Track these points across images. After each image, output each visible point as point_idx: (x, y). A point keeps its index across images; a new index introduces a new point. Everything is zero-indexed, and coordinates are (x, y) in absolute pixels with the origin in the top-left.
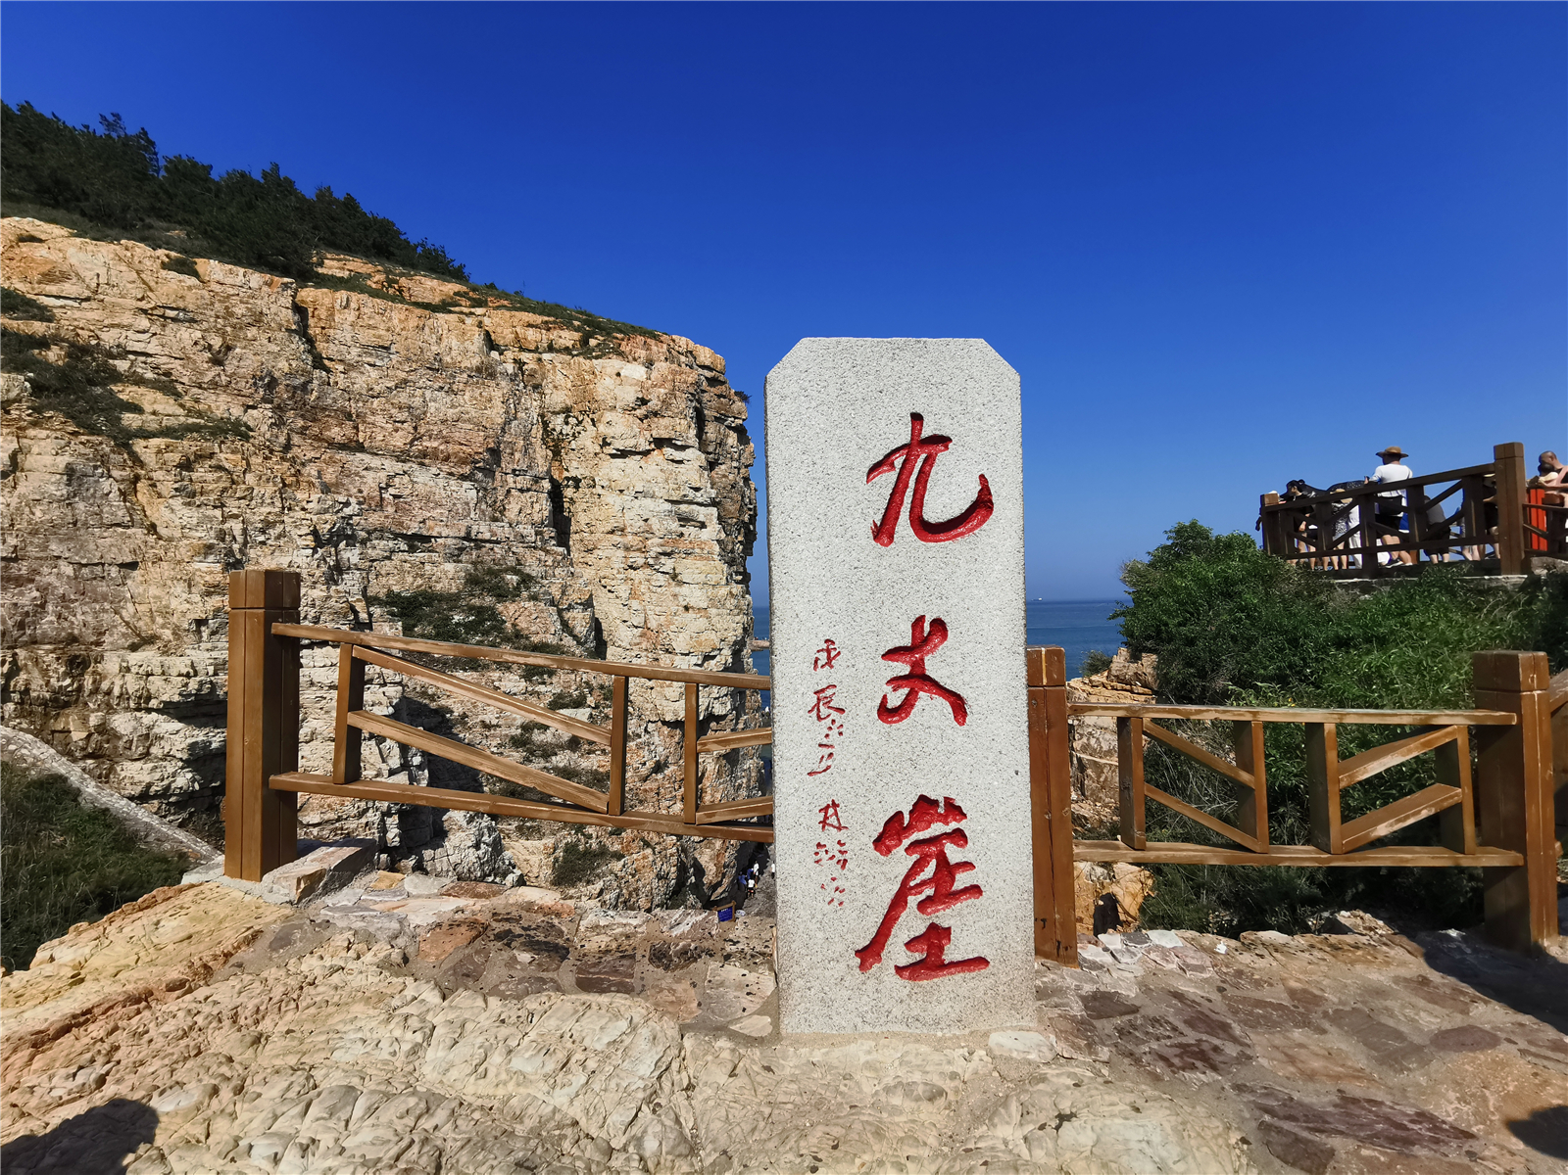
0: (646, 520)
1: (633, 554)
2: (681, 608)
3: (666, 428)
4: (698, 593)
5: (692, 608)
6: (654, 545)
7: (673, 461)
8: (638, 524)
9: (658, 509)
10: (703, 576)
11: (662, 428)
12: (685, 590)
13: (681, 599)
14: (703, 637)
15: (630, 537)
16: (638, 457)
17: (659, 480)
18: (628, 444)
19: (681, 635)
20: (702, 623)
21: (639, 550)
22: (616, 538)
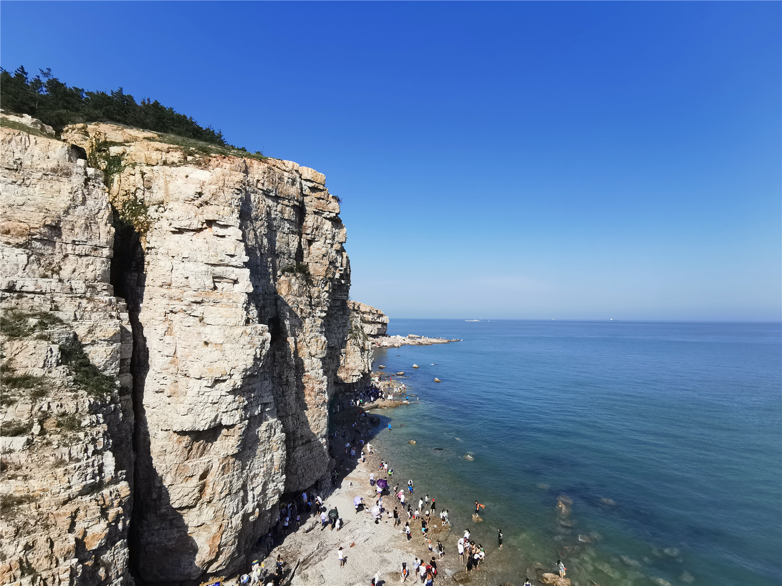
0: (187, 278)
1: (173, 302)
2: (202, 343)
3: (212, 212)
4: (217, 332)
5: (211, 343)
6: (189, 296)
7: (218, 236)
8: (181, 281)
9: (197, 270)
10: (223, 319)
11: (209, 213)
12: (208, 329)
13: (203, 336)
14: (215, 365)
15: (174, 290)
16: (192, 233)
17: (203, 249)
18: (183, 224)
19: (196, 364)
20: (217, 355)
21: (179, 299)
22: (164, 290)
